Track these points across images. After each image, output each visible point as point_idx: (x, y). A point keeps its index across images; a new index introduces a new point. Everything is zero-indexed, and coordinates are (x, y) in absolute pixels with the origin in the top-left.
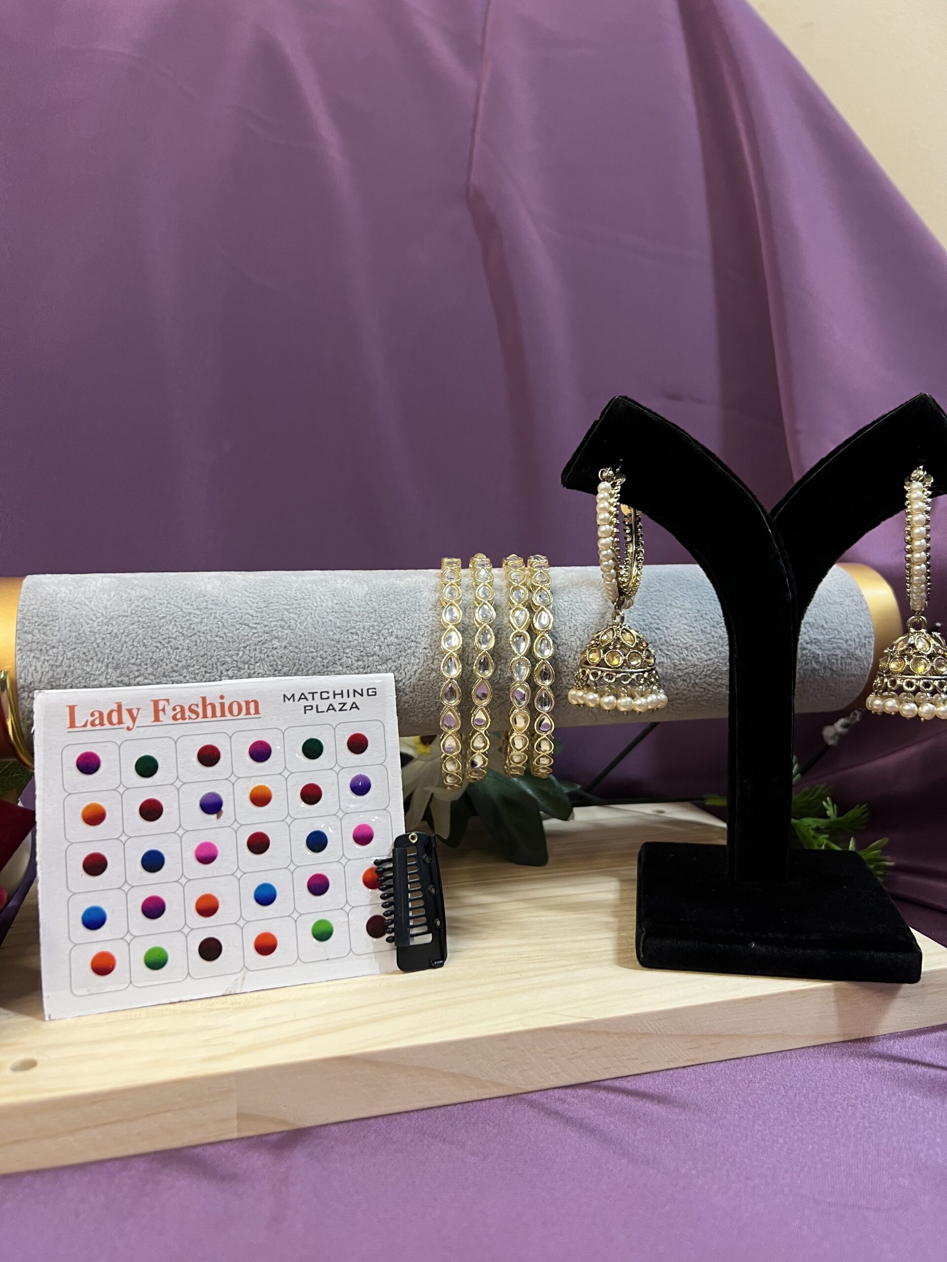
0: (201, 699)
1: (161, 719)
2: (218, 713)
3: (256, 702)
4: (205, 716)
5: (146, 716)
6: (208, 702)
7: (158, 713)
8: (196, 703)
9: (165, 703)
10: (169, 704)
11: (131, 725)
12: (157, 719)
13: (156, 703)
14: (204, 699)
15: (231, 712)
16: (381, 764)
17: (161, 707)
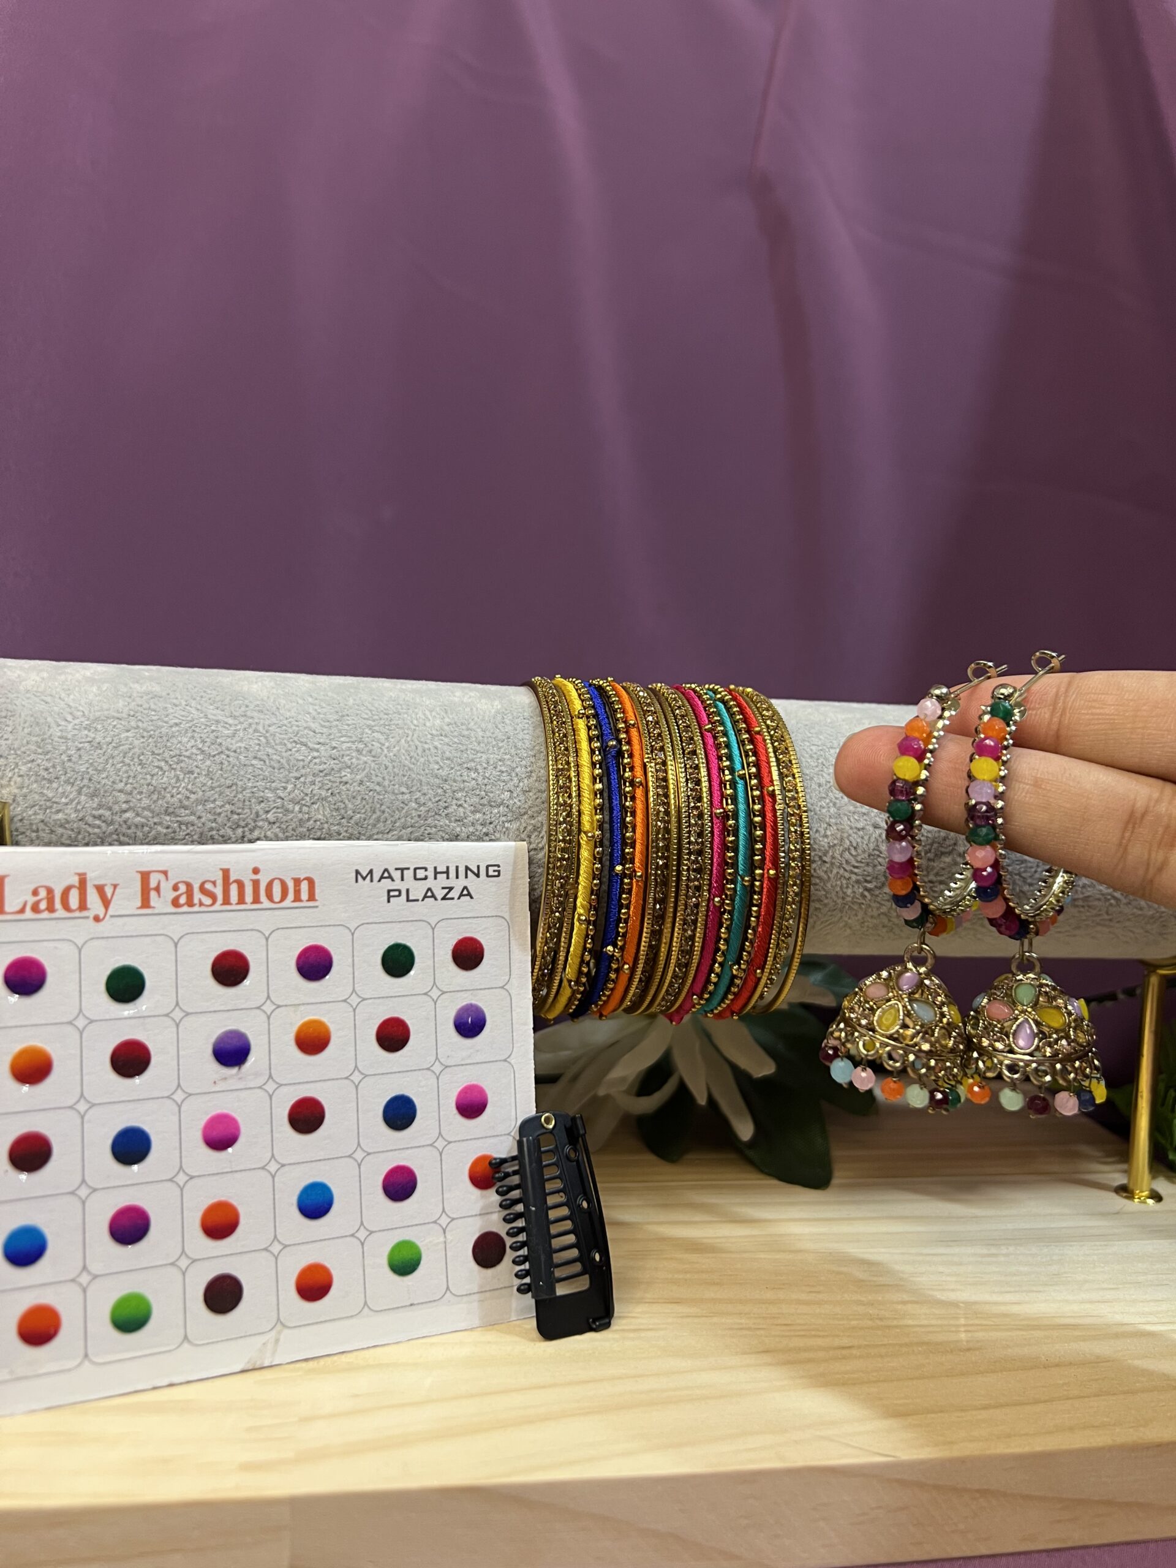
0: (221, 873)
1: (152, 904)
2: (249, 898)
3: (311, 882)
4: (226, 901)
5: (127, 899)
6: (232, 879)
7: (148, 893)
8: (213, 880)
9: (162, 877)
10: (167, 879)
11: (101, 911)
12: (146, 903)
13: (145, 876)
14: (226, 873)
15: (270, 897)
16: (502, 987)
17: (153, 884)
